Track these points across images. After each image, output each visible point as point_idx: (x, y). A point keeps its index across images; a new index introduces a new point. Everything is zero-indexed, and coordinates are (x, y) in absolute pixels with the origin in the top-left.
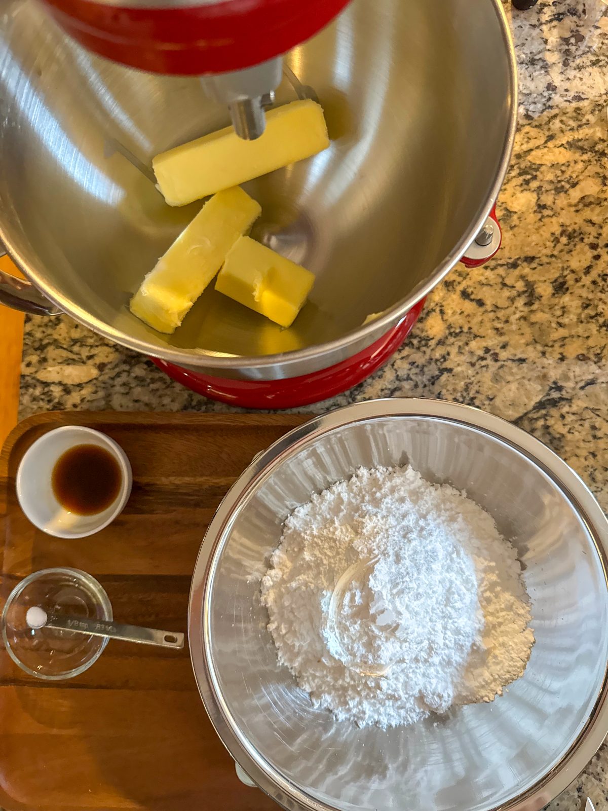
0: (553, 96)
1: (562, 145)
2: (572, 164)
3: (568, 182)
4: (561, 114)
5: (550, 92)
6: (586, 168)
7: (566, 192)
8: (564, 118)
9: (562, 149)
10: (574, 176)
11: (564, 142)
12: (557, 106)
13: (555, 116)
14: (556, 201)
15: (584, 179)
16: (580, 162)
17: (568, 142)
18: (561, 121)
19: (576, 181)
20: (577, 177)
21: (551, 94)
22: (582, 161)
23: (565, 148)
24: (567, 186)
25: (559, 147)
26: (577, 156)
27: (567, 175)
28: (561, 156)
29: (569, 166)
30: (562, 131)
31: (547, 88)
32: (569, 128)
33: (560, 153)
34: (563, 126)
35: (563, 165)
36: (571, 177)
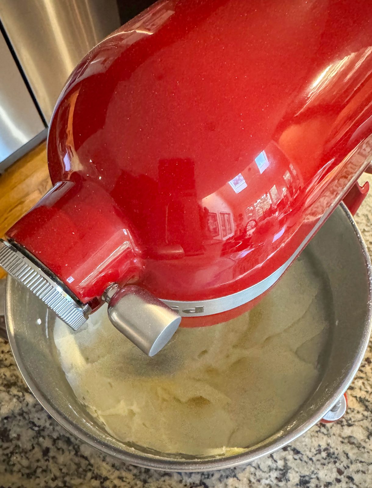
0: (367, 366)
1: (356, 397)
2: (355, 412)
3: (347, 421)
4: (365, 379)
5: (366, 363)
6: (362, 420)
7: (342, 426)
8: (366, 382)
9: (354, 399)
10: (353, 420)
11: (358, 396)
12: (366, 373)
13: (361, 378)
14: (333, 428)
15: (357, 426)
16: (360, 414)
17: (360, 398)
18: (363, 383)
19: (353, 423)
20: (354, 421)
21: (366, 364)
22: (362, 414)
23: (357, 400)
24: (345, 423)
25: (353, 397)
26: (361, 409)
27: (349, 417)
28: (352, 403)
29: (353, 411)
30: (361, 389)
31: (366, 359)
32: (366, 390)
33: (352, 400)
34: (363, 387)
35: (350, 409)
36: (350, 419)
